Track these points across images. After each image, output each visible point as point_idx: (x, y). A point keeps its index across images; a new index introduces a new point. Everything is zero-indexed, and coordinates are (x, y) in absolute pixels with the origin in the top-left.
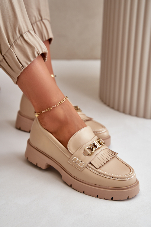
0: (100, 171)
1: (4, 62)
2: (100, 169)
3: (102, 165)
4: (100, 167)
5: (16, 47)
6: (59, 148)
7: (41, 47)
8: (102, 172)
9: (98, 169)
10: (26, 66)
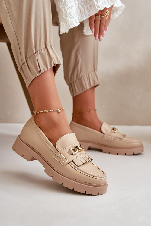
0: (80, 168)
1: (25, 65)
2: (80, 167)
3: (82, 165)
4: (80, 165)
5: (40, 55)
6: (48, 145)
7: (57, 59)
8: (82, 169)
9: (78, 166)
10: (43, 71)
